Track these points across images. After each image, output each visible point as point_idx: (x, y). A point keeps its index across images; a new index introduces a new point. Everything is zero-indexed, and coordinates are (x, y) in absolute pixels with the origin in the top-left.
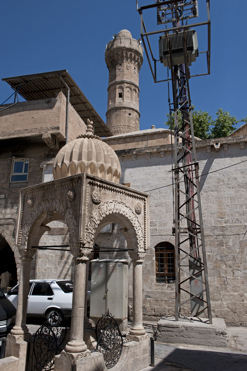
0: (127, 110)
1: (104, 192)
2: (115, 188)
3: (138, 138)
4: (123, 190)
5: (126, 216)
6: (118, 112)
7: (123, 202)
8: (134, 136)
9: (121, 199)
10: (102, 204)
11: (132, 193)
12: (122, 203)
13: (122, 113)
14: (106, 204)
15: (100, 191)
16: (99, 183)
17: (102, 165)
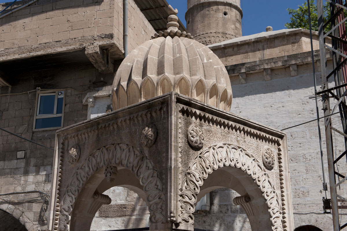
0: (220, 7)
1: (208, 127)
2: (226, 122)
3: (247, 46)
4: (240, 125)
5: (249, 172)
6: (205, 11)
7: (240, 146)
8: (239, 43)
9: (238, 141)
10: (205, 149)
11: (256, 131)
12: (240, 148)
13: (212, 12)
14: (211, 150)
15: (201, 125)
16: (198, 112)
17: (200, 81)
